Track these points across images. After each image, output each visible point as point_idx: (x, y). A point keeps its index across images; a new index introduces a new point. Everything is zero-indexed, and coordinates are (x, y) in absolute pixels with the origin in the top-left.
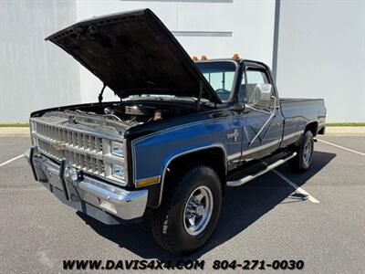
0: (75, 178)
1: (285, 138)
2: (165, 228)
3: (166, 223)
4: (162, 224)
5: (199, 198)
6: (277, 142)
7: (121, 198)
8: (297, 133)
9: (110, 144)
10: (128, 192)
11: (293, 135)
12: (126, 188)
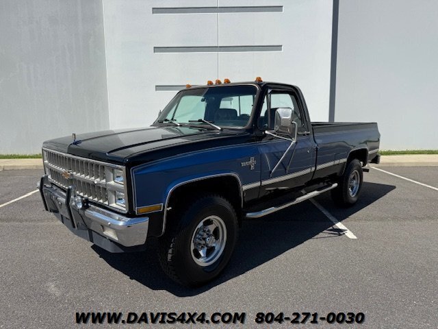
0: (80, 206)
1: (319, 167)
2: (169, 256)
3: (170, 251)
4: (167, 253)
5: (211, 228)
6: (308, 171)
7: (121, 223)
9: (113, 172)
10: (129, 219)
11: (331, 164)
12: (127, 215)
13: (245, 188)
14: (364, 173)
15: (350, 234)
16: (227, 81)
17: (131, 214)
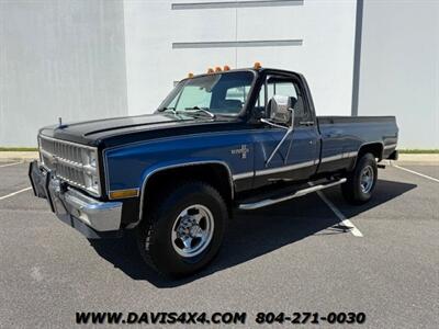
0: (58, 189)
1: (323, 160)
2: (147, 244)
3: (148, 239)
4: (145, 241)
5: (198, 218)
6: (311, 163)
8: (346, 155)
9: (89, 155)
10: (101, 204)
11: (339, 157)
12: (100, 199)
13: (235, 177)
14: (379, 169)
15: (356, 232)
16: (227, 68)
17: (104, 198)
